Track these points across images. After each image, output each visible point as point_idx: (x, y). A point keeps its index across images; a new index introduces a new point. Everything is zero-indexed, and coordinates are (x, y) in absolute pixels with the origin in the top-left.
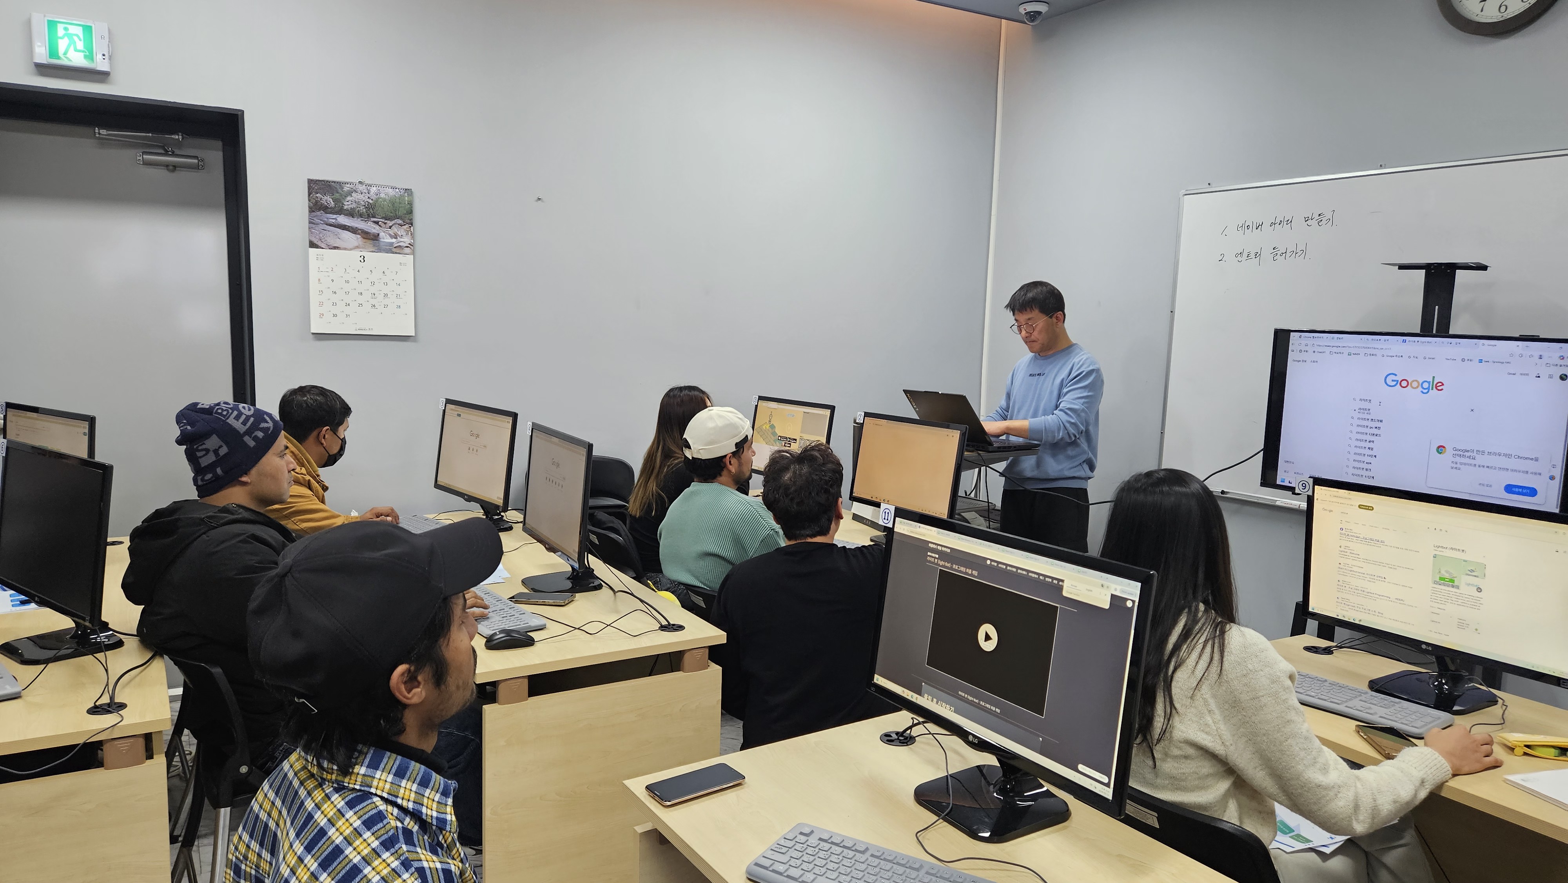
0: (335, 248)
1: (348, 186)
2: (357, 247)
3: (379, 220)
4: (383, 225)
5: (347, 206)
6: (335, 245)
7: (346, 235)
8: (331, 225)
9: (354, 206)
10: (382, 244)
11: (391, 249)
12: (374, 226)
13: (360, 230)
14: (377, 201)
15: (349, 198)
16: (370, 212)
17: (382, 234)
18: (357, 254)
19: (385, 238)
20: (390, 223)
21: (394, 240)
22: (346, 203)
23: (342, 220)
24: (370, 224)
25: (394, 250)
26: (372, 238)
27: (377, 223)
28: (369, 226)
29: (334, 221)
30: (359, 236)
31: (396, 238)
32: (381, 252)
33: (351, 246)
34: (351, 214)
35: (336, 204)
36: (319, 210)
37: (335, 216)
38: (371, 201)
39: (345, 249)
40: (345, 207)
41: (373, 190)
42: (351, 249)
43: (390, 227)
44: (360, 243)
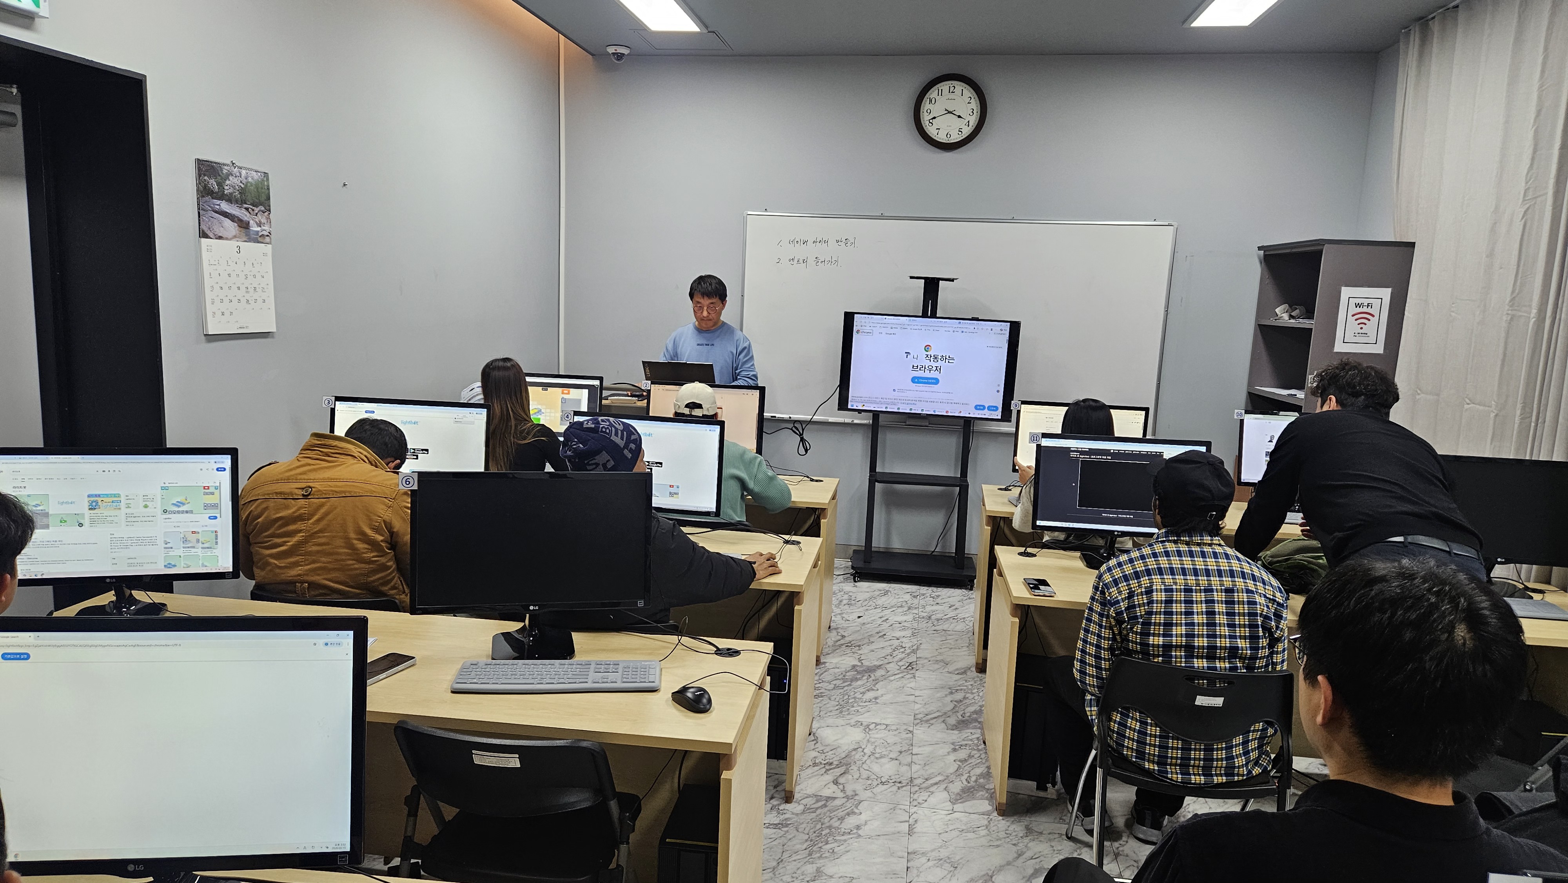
0: (220, 238)
1: (226, 167)
2: (235, 237)
3: (251, 207)
4: (251, 212)
5: (227, 190)
6: (220, 235)
7: (227, 222)
8: (216, 212)
9: (231, 191)
10: (251, 233)
11: (258, 239)
12: (246, 213)
13: (237, 217)
14: (246, 186)
15: (228, 182)
16: (242, 198)
17: (251, 222)
18: (234, 243)
19: (254, 228)
20: (256, 210)
21: (259, 229)
22: (226, 188)
23: (225, 206)
24: (244, 211)
25: (260, 239)
26: (244, 225)
27: (247, 209)
28: (243, 213)
29: (218, 207)
30: (236, 224)
31: (260, 227)
32: (250, 242)
33: (230, 236)
34: (230, 199)
35: (219, 189)
36: (208, 195)
37: (218, 202)
38: (243, 186)
39: (227, 239)
40: (226, 192)
41: (244, 172)
42: (230, 239)
43: (257, 214)
44: (238, 232)
